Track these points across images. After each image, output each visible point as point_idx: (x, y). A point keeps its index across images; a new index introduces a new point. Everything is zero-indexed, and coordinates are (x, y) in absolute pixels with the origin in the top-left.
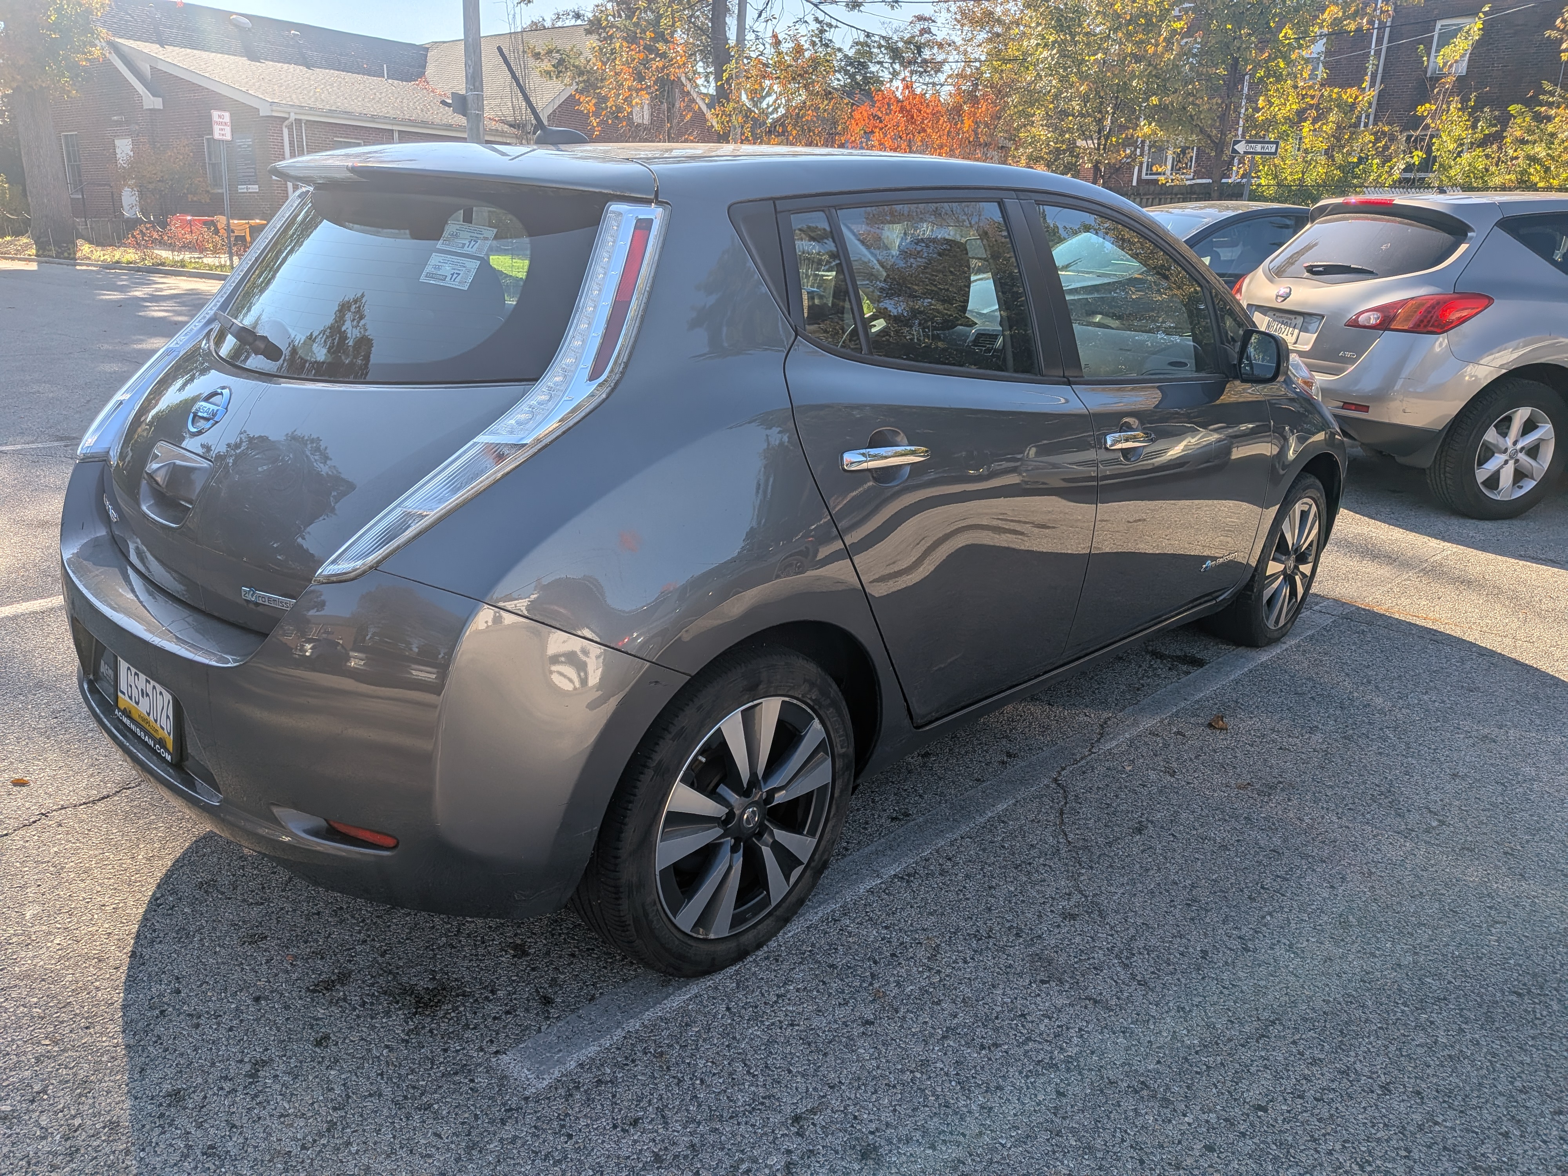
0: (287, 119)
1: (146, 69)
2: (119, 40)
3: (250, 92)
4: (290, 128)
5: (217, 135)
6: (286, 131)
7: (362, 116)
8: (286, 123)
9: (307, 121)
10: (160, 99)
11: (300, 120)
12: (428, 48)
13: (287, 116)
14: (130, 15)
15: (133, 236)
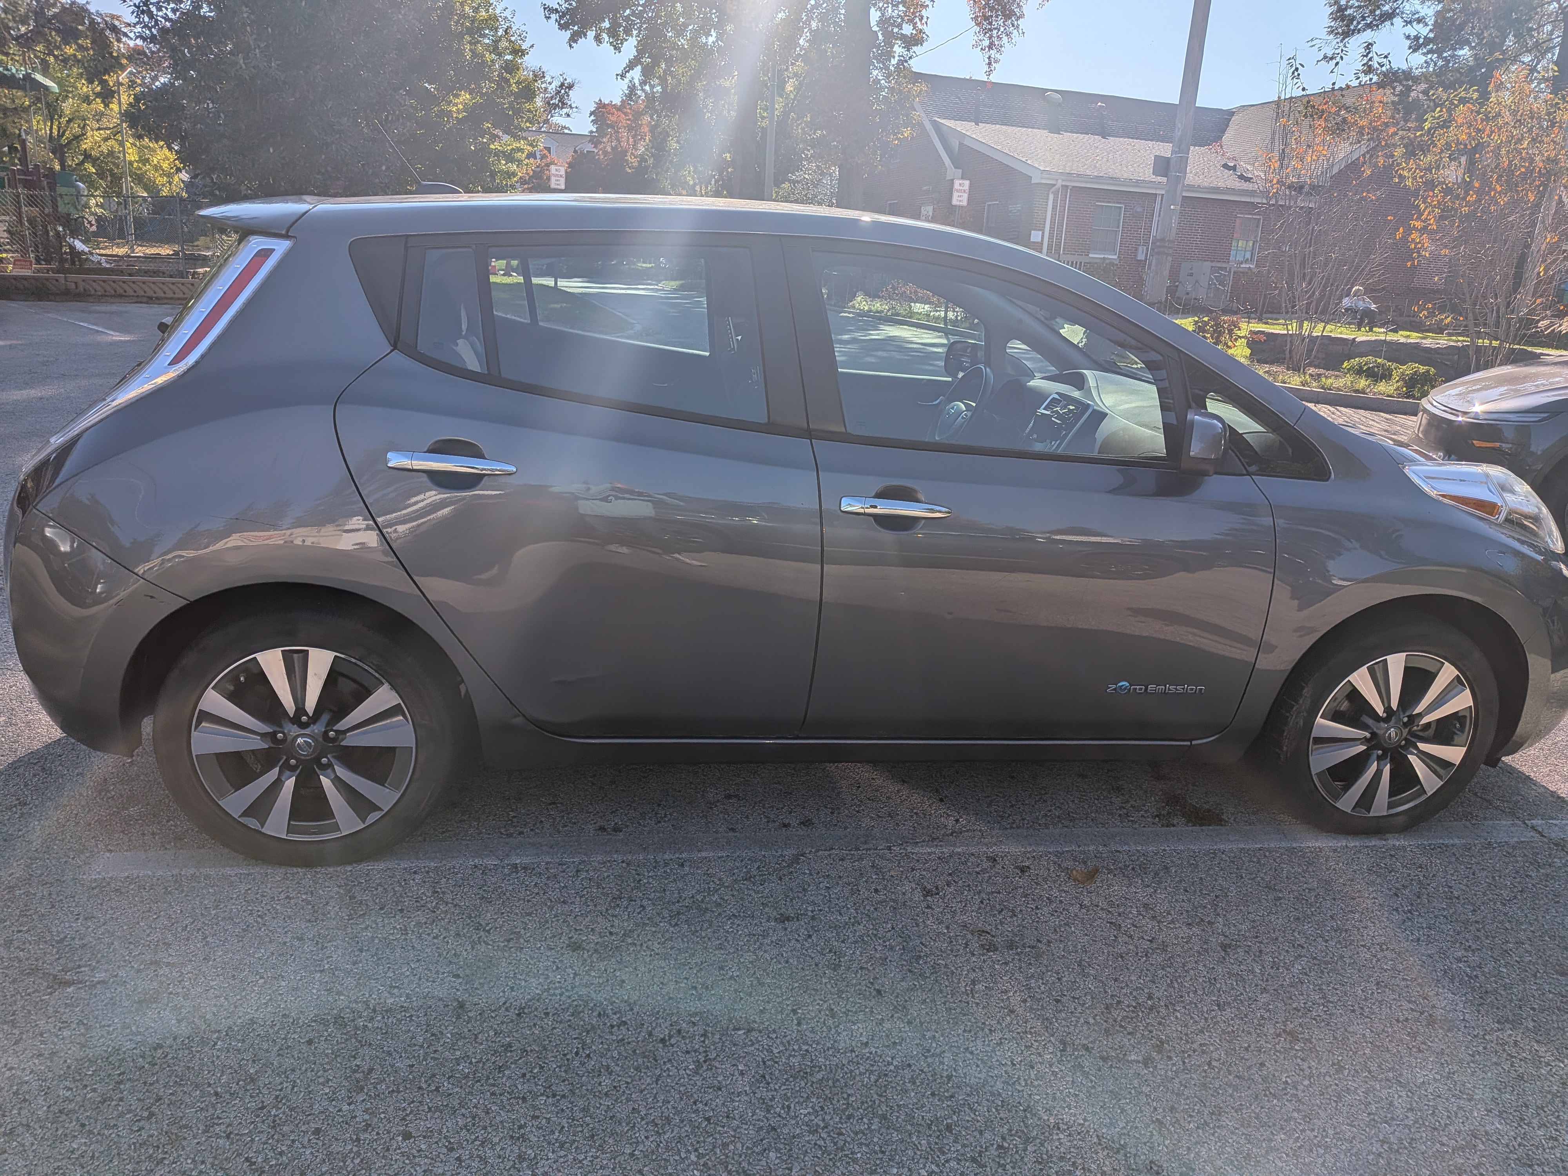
0: (1055, 185)
1: (955, 144)
2: (942, 121)
3: (1029, 162)
4: (1056, 194)
5: (955, 202)
6: (1051, 197)
7: (1129, 182)
8: (1054, 189)
9: (1074, 187)
10: (961, 171)
11: (1067, 187)
12: (1234, 113)
13: (1053, 182)
14: (959, 98)
15: (887, 290)
